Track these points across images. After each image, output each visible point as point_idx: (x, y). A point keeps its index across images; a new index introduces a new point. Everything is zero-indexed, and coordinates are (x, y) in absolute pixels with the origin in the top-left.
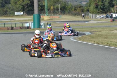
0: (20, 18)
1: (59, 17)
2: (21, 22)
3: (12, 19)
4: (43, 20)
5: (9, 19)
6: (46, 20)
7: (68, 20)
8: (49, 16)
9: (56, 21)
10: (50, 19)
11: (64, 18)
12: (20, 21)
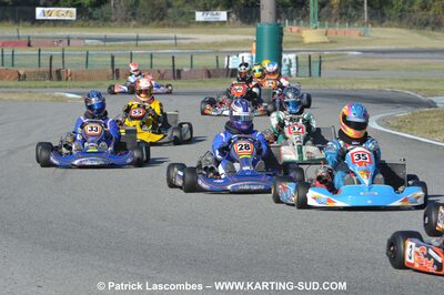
0: (214, 33)
1: (360, 35)
2: (216, 49)
3: (186, 36)
4: (300, 42)
6: (310, 44)
7: (393, 47)
8: (324, 30)
9: (347, 48)
10: (326, 39)
11: (378, 38)
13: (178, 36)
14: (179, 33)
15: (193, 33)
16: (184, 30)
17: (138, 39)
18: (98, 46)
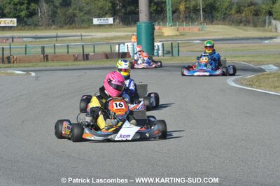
0: (106, 32)
1: (199, 30)
2: (107, 41)
3: (87, 34)
4: (161, 36)
5: (79, 34)
6: (168, 36)
7: (221, 37)
8: (176, 27)
10: (177, 33)
11: (210, 32)
12: (106, 38)
13: (83, 34)
14: (83, 32)
15: (92, 32)
16: (86, 30)
17: (57, 37)
18: (31, 42)
